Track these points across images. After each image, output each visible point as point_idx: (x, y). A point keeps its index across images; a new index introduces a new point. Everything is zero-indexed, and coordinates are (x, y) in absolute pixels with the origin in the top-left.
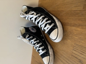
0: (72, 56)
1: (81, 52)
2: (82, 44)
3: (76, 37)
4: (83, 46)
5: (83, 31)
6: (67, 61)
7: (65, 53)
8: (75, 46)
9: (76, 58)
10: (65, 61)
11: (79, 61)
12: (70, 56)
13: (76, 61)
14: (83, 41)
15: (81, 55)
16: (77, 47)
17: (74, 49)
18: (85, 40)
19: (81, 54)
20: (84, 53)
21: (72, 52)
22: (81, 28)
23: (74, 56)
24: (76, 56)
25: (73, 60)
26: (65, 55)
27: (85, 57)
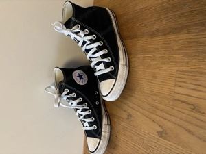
0: (175, 100)
1: (193, 86)
2: (192, 67)
3: (180, 56)
4: (196, 70)
5: (191, 37)
6: (166, 115)
7: (158, 98)
8: (178, 75)
9: (184, 102)
10: (161, 119)
11: (192, 107)
12: (171, 103)
13: (184, 111)
14: (194, 61)
15: (195, 92)
16: (184, 76)
17: (177, 83)
18: (198, 56)
19: (194, 89)
20: (200, 85)
21: (175, 92)
22: (186, 32)
23: (179, 100)
24: (183, 98)
25: (179, 109)
26: (159, 105)
27: (203, 94)
